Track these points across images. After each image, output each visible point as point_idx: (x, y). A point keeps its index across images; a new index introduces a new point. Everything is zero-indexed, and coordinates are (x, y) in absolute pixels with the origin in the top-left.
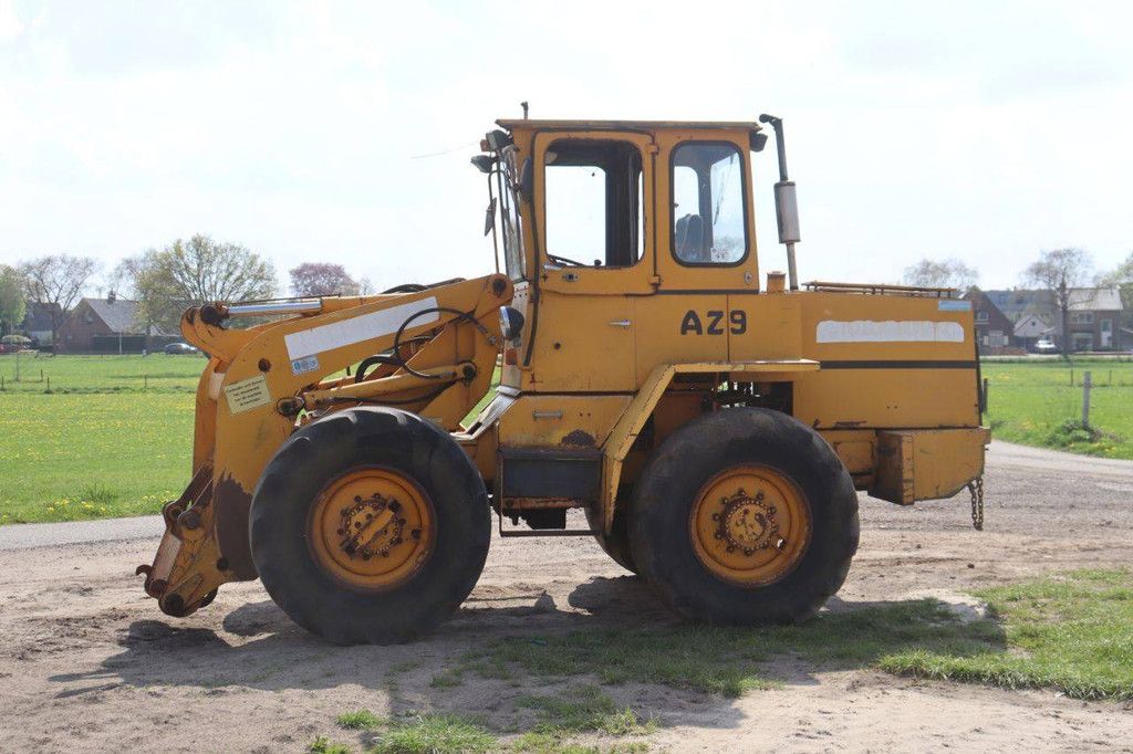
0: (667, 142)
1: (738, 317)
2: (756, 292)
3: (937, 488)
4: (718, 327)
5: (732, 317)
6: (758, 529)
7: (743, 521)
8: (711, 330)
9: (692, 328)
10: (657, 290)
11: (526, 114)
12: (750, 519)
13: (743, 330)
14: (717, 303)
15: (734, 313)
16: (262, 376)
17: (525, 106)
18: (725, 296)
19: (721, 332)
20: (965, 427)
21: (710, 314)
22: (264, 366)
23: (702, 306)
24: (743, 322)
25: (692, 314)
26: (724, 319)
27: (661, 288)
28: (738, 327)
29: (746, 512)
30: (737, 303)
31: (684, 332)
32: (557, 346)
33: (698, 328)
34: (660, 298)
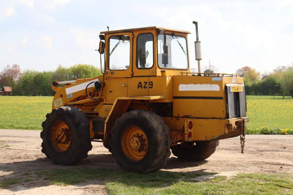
0: (136, 34)
1: (151, 83)
2: (156, 76)
3: (206, 137)
4: (146, 86)
5: (149, 83)
6: (136, 145)
7: (133, 142)
8: (145, 87)
9: (140, 87)
10: (132, 76)
11: (108, 30)
12: (135, 142)
13: (152, 87)
14: (146, 79)
15: (150, 82)
16: (61, 99)
17: (108, 27)
18: (148, 77)
19: (146, 88)
20: (220, 118)
21: (145, 82)
22: (62, 96)
23: (143, 80)
24: (152, 85)
25: (140, 83)
26: (148, 84)
27: (134, 75)
28: (151, 86)
29: (134, 139)
30: (152, 79)
31: (138, 88)
32: (110, 92)
33: (141, 87)
34: (133, 78)
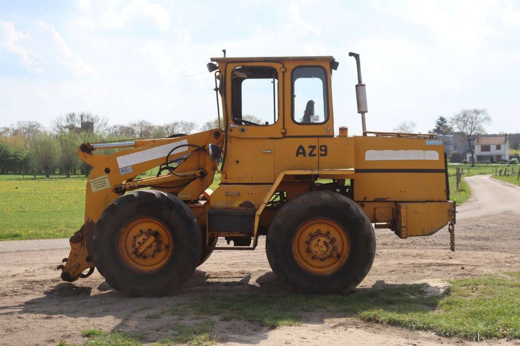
0: (290, 67)
1: (323, 148)
2: (332, 136)
3: (423, 230)
4: (313, 153)
5: (320, 148)
6: (325, 249)
7: (317, 245)
8: (311, 155)
9: (301, 153)
10: (285, 136)
11: (225, 55)
12: (321, 244)
13: (326, 155)
14: (313, 142)
15: (321, 146)
16: (106, 175)
17: (224, 51)
18: (317, 139)
19: (315, 155)
20: (440, 201)
21: (310, 147)
22: (107, 171)
23: (306, 143)
24: (326, 150)
25: (301, 147)
26: (317, 149)
27: (286, 135)
28: (323, 153)
29: (319, 240)
30: (323, 142)
31: (297, 155)
32: (237, 162)
33: (304, 154)
34: (286, 139)
